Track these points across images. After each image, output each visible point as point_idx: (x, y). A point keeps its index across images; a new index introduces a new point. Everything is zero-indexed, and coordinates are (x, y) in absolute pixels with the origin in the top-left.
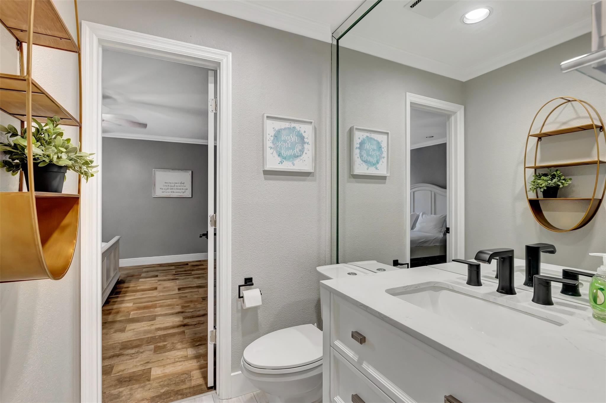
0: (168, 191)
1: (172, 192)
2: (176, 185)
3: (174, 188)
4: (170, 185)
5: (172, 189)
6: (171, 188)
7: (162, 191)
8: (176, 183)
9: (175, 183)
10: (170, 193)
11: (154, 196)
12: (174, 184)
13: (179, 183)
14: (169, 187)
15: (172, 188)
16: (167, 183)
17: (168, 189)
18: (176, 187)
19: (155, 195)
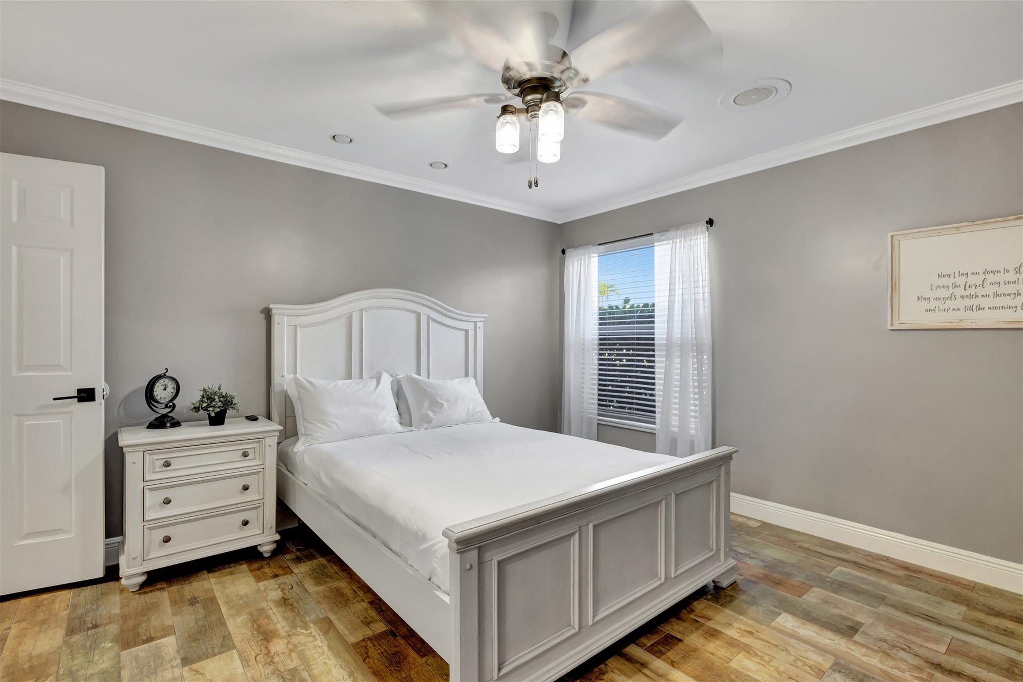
0: (950, 304)
1: (970, 309)
2: (991, 278)
3: (980, 291)
4: (961, 281)
5: (970, 297)
6: (967, 293)
7: (925, 305)
8: (993, 272)
9: (986, 272)
10: (962, 314)
11: (892, 325)
12: (982, 277)
13: (1007, 271)
14: (959, 292)
15: (972, 291)
16: (949, 276)
17: (952, 297)
18: (989, 290)
19: (896, 321)
